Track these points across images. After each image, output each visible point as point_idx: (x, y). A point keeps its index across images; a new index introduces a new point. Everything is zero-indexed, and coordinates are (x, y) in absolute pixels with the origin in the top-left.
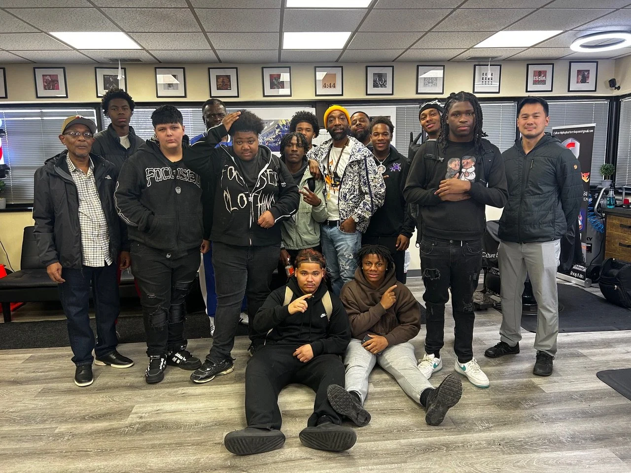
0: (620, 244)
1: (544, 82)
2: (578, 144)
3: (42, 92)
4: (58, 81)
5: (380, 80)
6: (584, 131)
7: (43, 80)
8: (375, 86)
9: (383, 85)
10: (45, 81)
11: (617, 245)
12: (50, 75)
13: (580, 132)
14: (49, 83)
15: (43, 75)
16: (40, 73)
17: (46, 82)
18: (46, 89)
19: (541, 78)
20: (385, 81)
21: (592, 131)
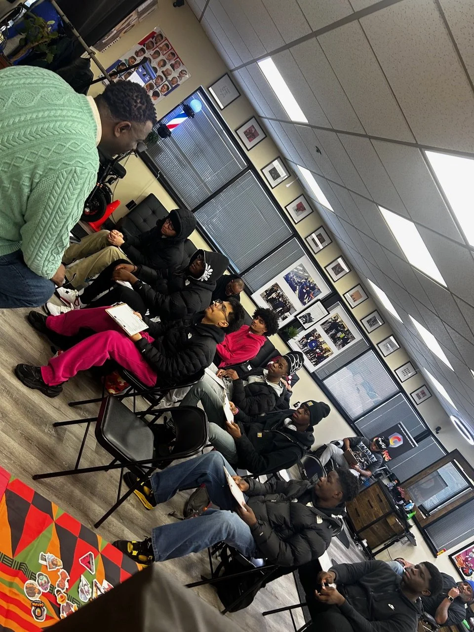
0: (369, 501)
1: (420, 398)
2: (401, 443)
3: (241, 132)
4: (255, 138)
5: (372, 322)
6: (410, 442)
7: (250, 128)
8: (368, 322)
9: (371, 326)
10: (250, 129)
11: (367, 499)
12: (255, 130)
13: (409, 439)
14: (250, 133)
15: (253, 126)
16: (253, 122)
17: (249, 131)
18: (245, 133)
19: (421, 396)
20: (374, 325)
21: (413, 446)
